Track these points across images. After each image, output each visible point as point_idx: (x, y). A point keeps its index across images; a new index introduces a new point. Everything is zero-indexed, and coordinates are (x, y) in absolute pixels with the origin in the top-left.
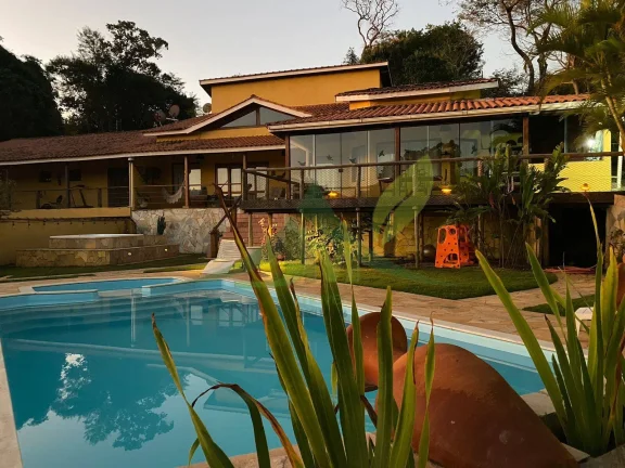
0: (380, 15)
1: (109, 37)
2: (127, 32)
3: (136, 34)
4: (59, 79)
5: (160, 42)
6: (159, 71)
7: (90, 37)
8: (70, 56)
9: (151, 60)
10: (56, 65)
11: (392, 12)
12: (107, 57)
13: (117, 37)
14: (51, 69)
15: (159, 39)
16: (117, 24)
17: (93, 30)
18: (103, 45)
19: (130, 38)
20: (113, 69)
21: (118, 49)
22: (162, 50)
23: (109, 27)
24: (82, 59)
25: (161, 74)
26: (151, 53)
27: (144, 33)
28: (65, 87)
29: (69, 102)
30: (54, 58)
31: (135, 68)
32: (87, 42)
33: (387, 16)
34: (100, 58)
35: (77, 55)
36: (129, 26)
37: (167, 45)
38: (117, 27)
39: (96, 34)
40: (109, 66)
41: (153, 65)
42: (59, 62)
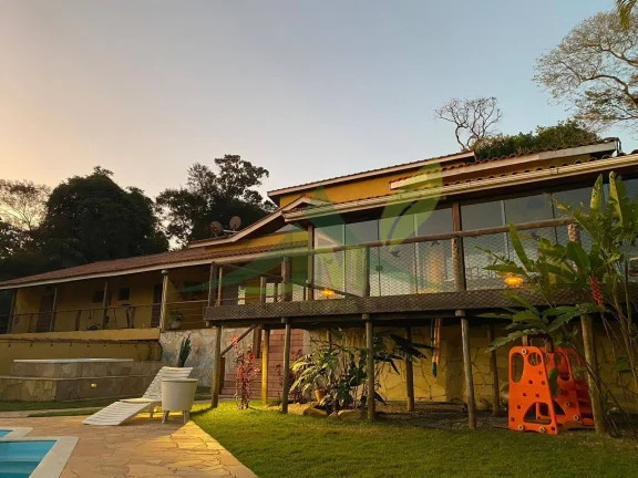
0: (480, 122)
1: (216, 171)
2: (234, 164)
3: (241, 166)
4: (167, 209)
5: (261, 171)
6: (261, 199)
7: (200, 171)
8: (179, 190)
9: (253, 188)
10: (169, 197)
11: (493, 117)
12: (214, 188)
13: (224, 170)
14: (159, 201)
15: (261, 169)
16: (223, 157)
17: (202, 165)
18: (211, 176)
19: (236, 170)
20: (218, 198)
21: (220, 181)
22: (263, 179)
23: (218, 161)
24: (189, 191)
25: (263, 202)
26: (253, 181)
27: (247, 165)
28: (173, 218)
29: (174, 230)
30: (163, 191)
31: (241, 198)
32: (196, 176)
33: (488, 122)
34: (208, 188)
35: (185, 187)
36: (235, 158)
37: (267, 174)
38: (223, 161)
39: (204, 169)
40: (213, 196)
41: (256, 193)
42: (168, 194)
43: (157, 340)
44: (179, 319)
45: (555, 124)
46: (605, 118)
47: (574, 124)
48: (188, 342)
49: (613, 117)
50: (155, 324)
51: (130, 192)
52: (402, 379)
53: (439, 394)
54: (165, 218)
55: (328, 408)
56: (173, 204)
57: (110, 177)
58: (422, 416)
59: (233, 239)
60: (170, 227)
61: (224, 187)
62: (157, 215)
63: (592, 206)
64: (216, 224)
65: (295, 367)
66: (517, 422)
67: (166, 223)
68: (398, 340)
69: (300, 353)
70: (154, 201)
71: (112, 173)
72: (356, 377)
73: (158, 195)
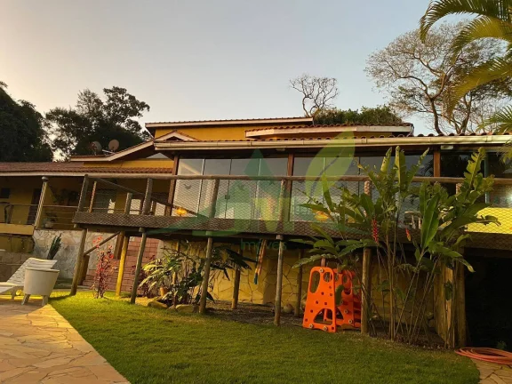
0: (321, 96)
1: (104, 99)
2: (120, 96)
3: (126, 98)
4: (55, 125)
5: (143, 105)
6: (140, 128)
7: (89, 97)
8: (68, 110)
9: (134, 118)
10: (55, 115)
11: (332, 94)
12: (100, 113)
13: (110, 99)
14: (49, 117)
15: (143, 103)
16: (111, 88)
17: (92, 92)
18: (99, 102)
19: (121, 101)
20: (102, 122)
21: (107, 108)
22: (144, 112)
23: (106, 91)
24: (78, 113)
25: (141, 131)
26: (135, 113)
27: (132, 98)
28: (60, 134)
29: (60, 144)
30: (53, 108)
31: (123, 125)
32: (85, 100)
33: (328, 97)
34: (95, 113)
35: (74, 108)
36: (122, 91)
37: (149, 108)
38: (111, 91)
39: (93, 95)
40: (98, 120)
41: (136, 123)
42: (58, 112)
43: (30, 236)
44: (53, 220)
45: (375, 107)
46: (409, 108)
47: (388, 110)
48: (59, 240)
49: (415, 109)
50: (30, 221)
51: (21, 105)
52: (231, 284)
53: (258, 298)
54: (52, 132)
55: (168, 302)
56: (61, 122)
57: (4, 89)
58: (242, 314)
59: (110, 159)
60: (56, 141)
61: (109, 114)
62: (45, 129)
63: (382, 169)
64: (96, 144)
65: (146, 268)
66: (309, 322)
67: (53, 137)
68: (232, 254)
69: (153, 258)
70: (44, 116)
71: (6, 86)
72: (195, 279)
73: (48, 111)
